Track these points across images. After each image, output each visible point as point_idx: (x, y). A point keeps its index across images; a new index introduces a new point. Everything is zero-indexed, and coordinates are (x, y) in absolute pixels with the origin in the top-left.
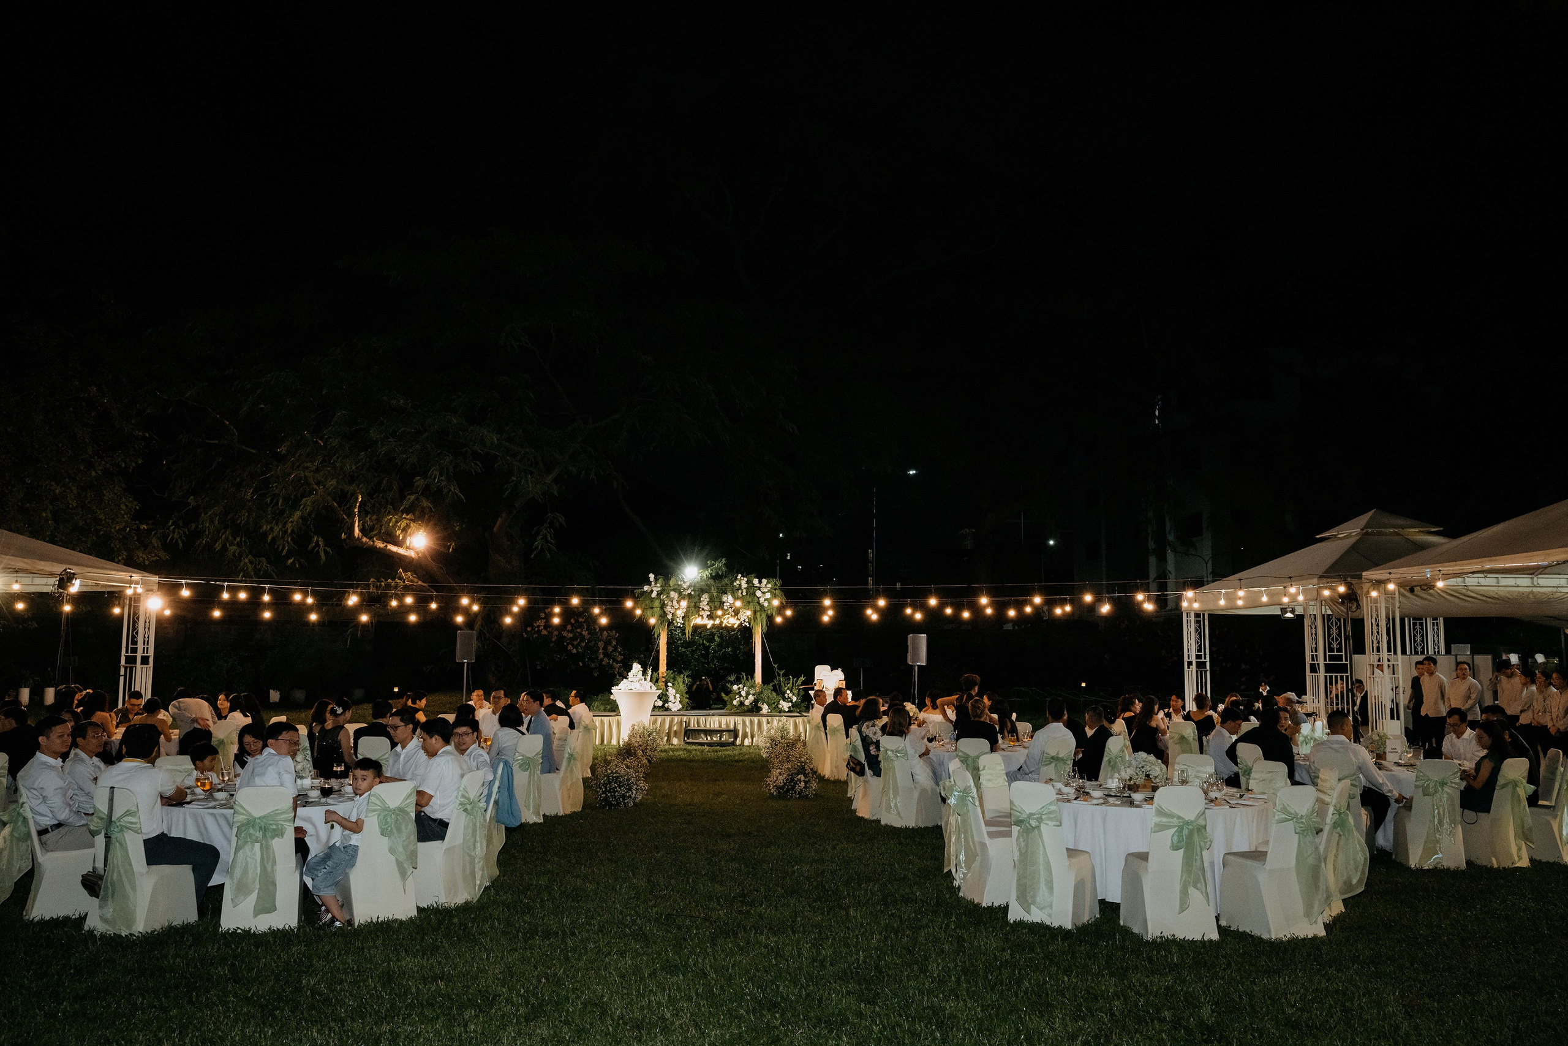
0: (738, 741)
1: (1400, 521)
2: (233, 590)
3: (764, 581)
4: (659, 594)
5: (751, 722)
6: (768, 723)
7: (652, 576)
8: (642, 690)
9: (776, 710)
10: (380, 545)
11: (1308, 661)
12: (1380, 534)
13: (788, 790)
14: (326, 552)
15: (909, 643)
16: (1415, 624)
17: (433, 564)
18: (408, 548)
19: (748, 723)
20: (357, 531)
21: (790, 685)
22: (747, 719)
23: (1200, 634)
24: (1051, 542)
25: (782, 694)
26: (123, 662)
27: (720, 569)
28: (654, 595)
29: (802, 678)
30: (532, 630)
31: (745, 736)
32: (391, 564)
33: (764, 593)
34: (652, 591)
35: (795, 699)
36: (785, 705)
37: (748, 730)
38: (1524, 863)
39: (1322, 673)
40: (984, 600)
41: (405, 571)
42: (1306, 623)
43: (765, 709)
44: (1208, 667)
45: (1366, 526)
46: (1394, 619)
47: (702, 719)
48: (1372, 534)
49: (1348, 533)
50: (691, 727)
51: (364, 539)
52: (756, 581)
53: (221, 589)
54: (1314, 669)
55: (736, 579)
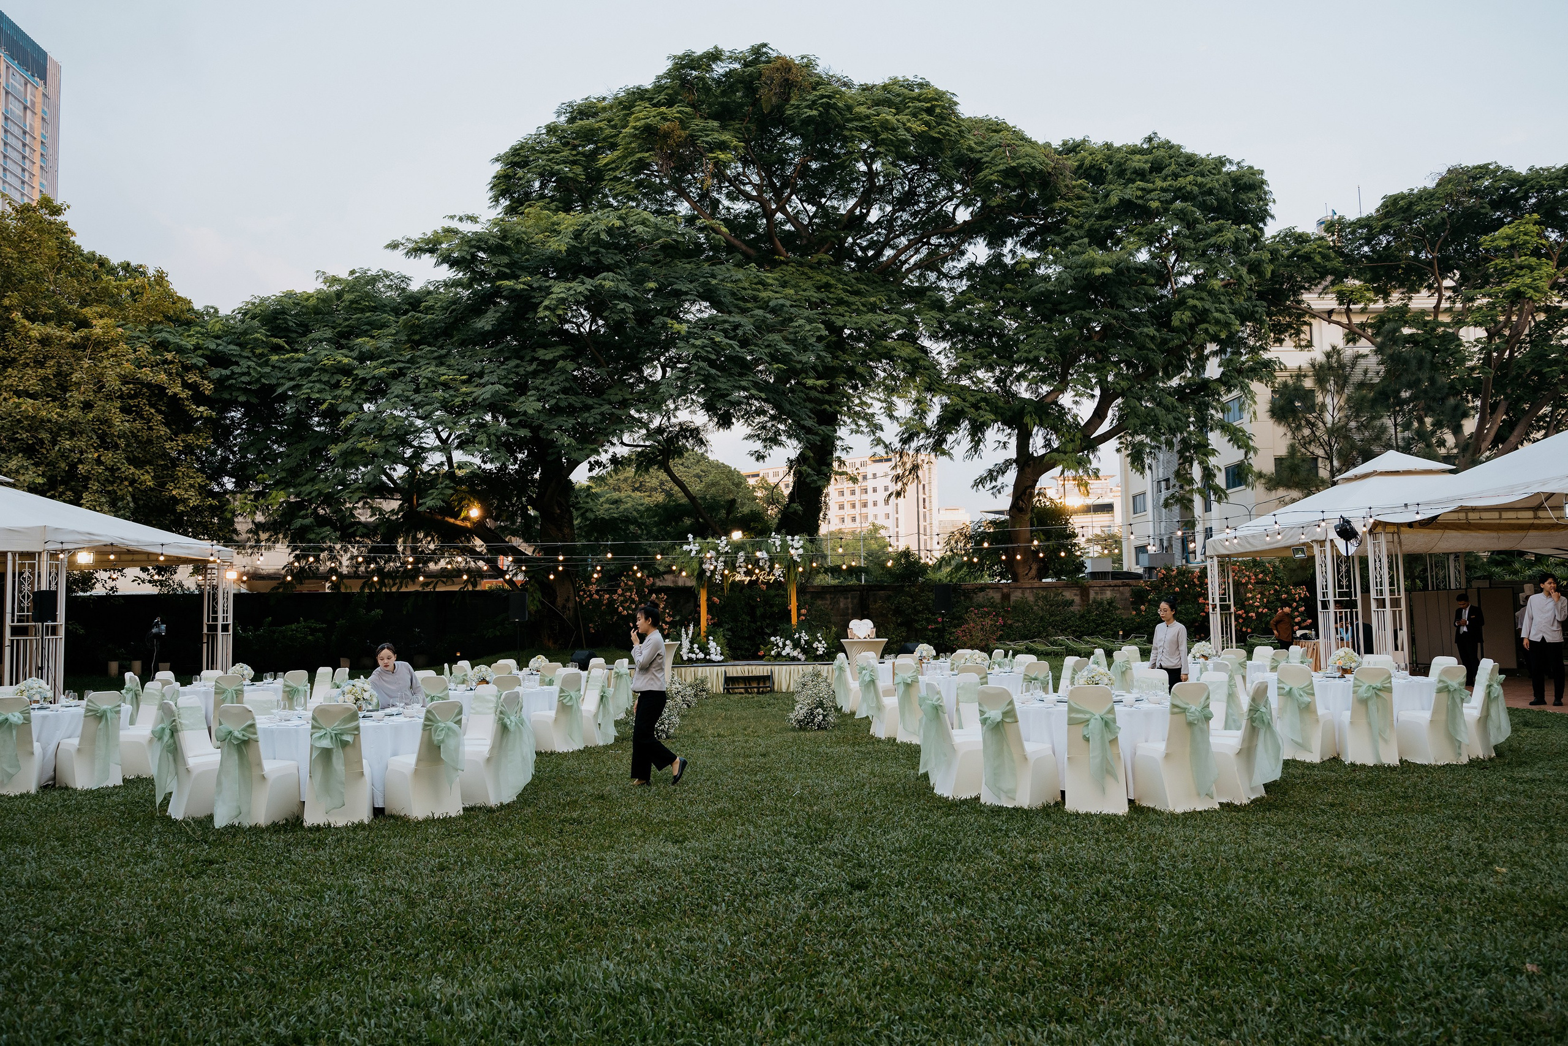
0: (775, 688)
3: (797, 538)
4: (697, 553)
7: (690, 536)
10: (437, 517)
13: (807, 723)
18: (465, 519)
19: (784, 671)
22: (784, 668)
23: (1224, 577)
26: (205, 631)
28: (692, 555)
30: (584, 593)
31: (781, 683)
33: (796, 549)
37: (784, 677)
44: (1232, 610)
47: (741, 668)
50: (732, 675)
52: (789, 538)
55: (770, 537)
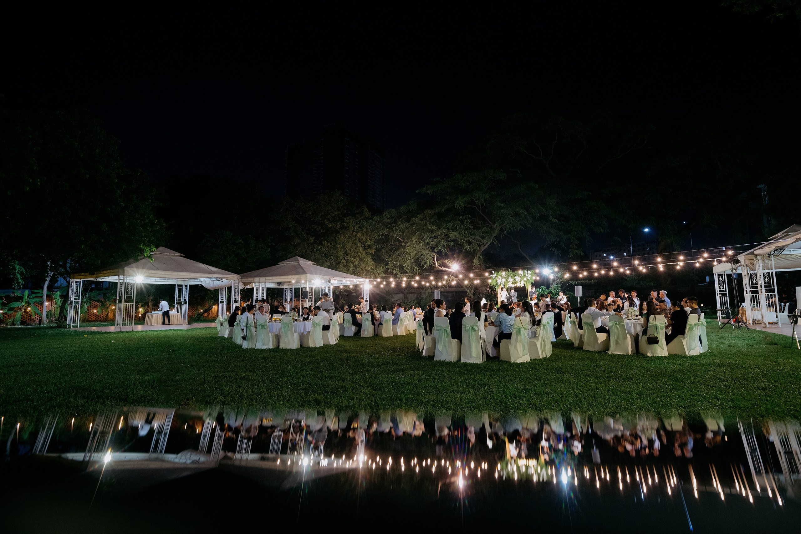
3: (529, 271)
4: (495, 277)
7: (493, 272)
10: (444, 269)
15: (575, 289)
18: (452, 269)
20: (437, 266)
51: (439, 267)
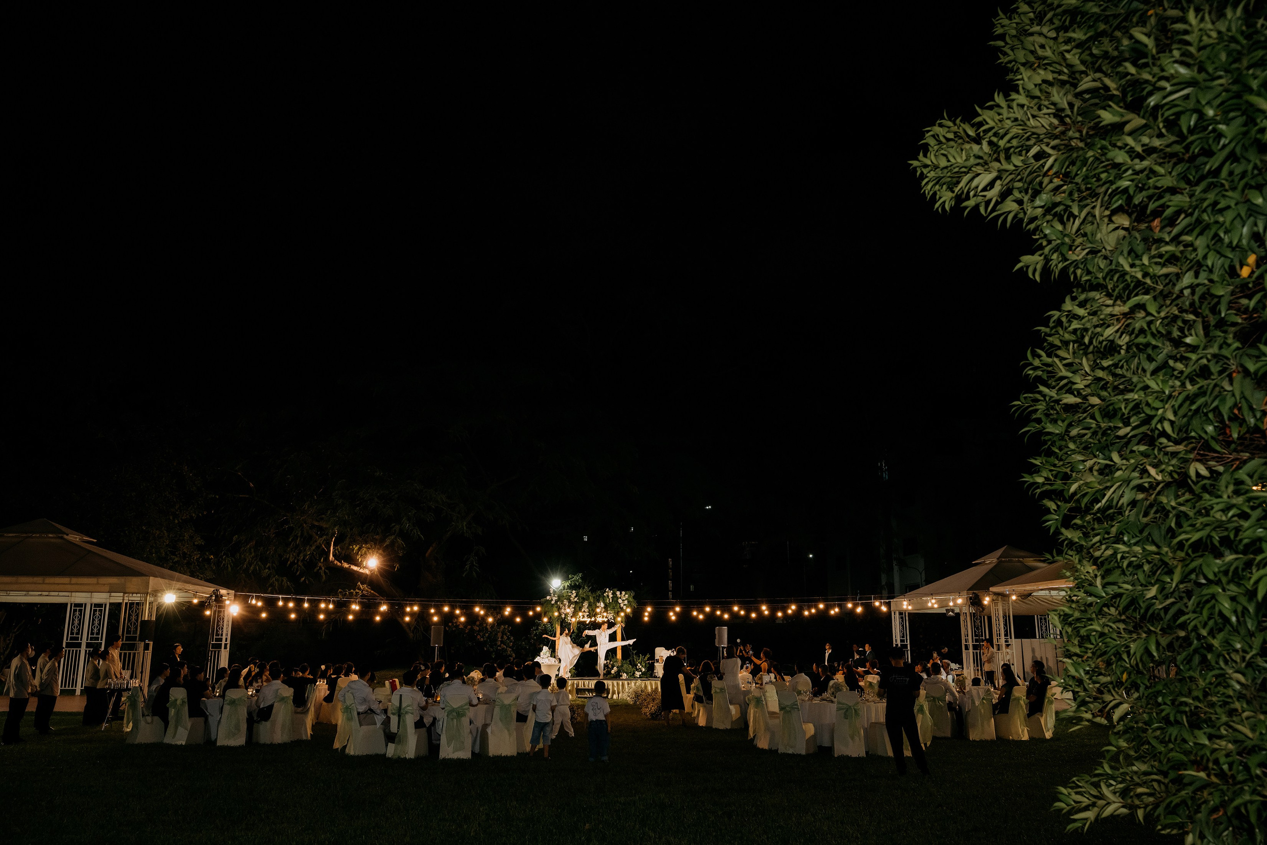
0: (610, 696)
1: (1022, 554)
2: (286, 600)
3: (623, 593)
4: (556, 602)
5: (618, 684)
6: (628, 684)
8: (549, 663)
9: (632, 676)
10: (346, 565)
11: (963, 642)
12: (1009, 561)
13: (657, 715)
14: (325, 573)
15: (716, 632)
16: (1041, 619)
17: (381, 579)
18: (365, 567)
19: (615, 684)
20: (331, 556)
21: (640, 660)
22: (615, 682)
23: (903, 626)
24: (811, 556)
25: (635, 665)
27: (578, 581)
28: (553, 602)
29: (648, 656)
30: (453, 625)
31: (614, 693)
32: (353, 579)
33: (623, 600)
34: (552, 600)
35: (643, 670)
36: (638, 674)
37: (616, 689)
38: (1026, 737)
39: (971, 650)
40: (764, 608)
41: (362, 584)
42: (962, 618)
43: (625, 676)
44: (909, 648)
45: (1000, 557)
46: (1009, 616)
47: (586, 682)
48: (1004, 562)
49: (990, 560)
50: (580, 687)
52: (618, 593)
53: (278, 599)
54: (967, 648)
55: (605, 592)
